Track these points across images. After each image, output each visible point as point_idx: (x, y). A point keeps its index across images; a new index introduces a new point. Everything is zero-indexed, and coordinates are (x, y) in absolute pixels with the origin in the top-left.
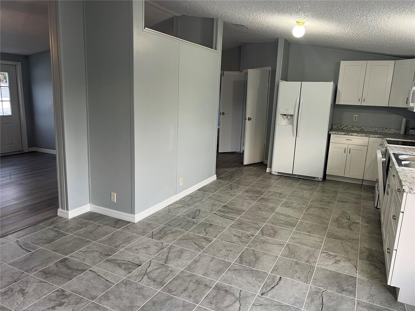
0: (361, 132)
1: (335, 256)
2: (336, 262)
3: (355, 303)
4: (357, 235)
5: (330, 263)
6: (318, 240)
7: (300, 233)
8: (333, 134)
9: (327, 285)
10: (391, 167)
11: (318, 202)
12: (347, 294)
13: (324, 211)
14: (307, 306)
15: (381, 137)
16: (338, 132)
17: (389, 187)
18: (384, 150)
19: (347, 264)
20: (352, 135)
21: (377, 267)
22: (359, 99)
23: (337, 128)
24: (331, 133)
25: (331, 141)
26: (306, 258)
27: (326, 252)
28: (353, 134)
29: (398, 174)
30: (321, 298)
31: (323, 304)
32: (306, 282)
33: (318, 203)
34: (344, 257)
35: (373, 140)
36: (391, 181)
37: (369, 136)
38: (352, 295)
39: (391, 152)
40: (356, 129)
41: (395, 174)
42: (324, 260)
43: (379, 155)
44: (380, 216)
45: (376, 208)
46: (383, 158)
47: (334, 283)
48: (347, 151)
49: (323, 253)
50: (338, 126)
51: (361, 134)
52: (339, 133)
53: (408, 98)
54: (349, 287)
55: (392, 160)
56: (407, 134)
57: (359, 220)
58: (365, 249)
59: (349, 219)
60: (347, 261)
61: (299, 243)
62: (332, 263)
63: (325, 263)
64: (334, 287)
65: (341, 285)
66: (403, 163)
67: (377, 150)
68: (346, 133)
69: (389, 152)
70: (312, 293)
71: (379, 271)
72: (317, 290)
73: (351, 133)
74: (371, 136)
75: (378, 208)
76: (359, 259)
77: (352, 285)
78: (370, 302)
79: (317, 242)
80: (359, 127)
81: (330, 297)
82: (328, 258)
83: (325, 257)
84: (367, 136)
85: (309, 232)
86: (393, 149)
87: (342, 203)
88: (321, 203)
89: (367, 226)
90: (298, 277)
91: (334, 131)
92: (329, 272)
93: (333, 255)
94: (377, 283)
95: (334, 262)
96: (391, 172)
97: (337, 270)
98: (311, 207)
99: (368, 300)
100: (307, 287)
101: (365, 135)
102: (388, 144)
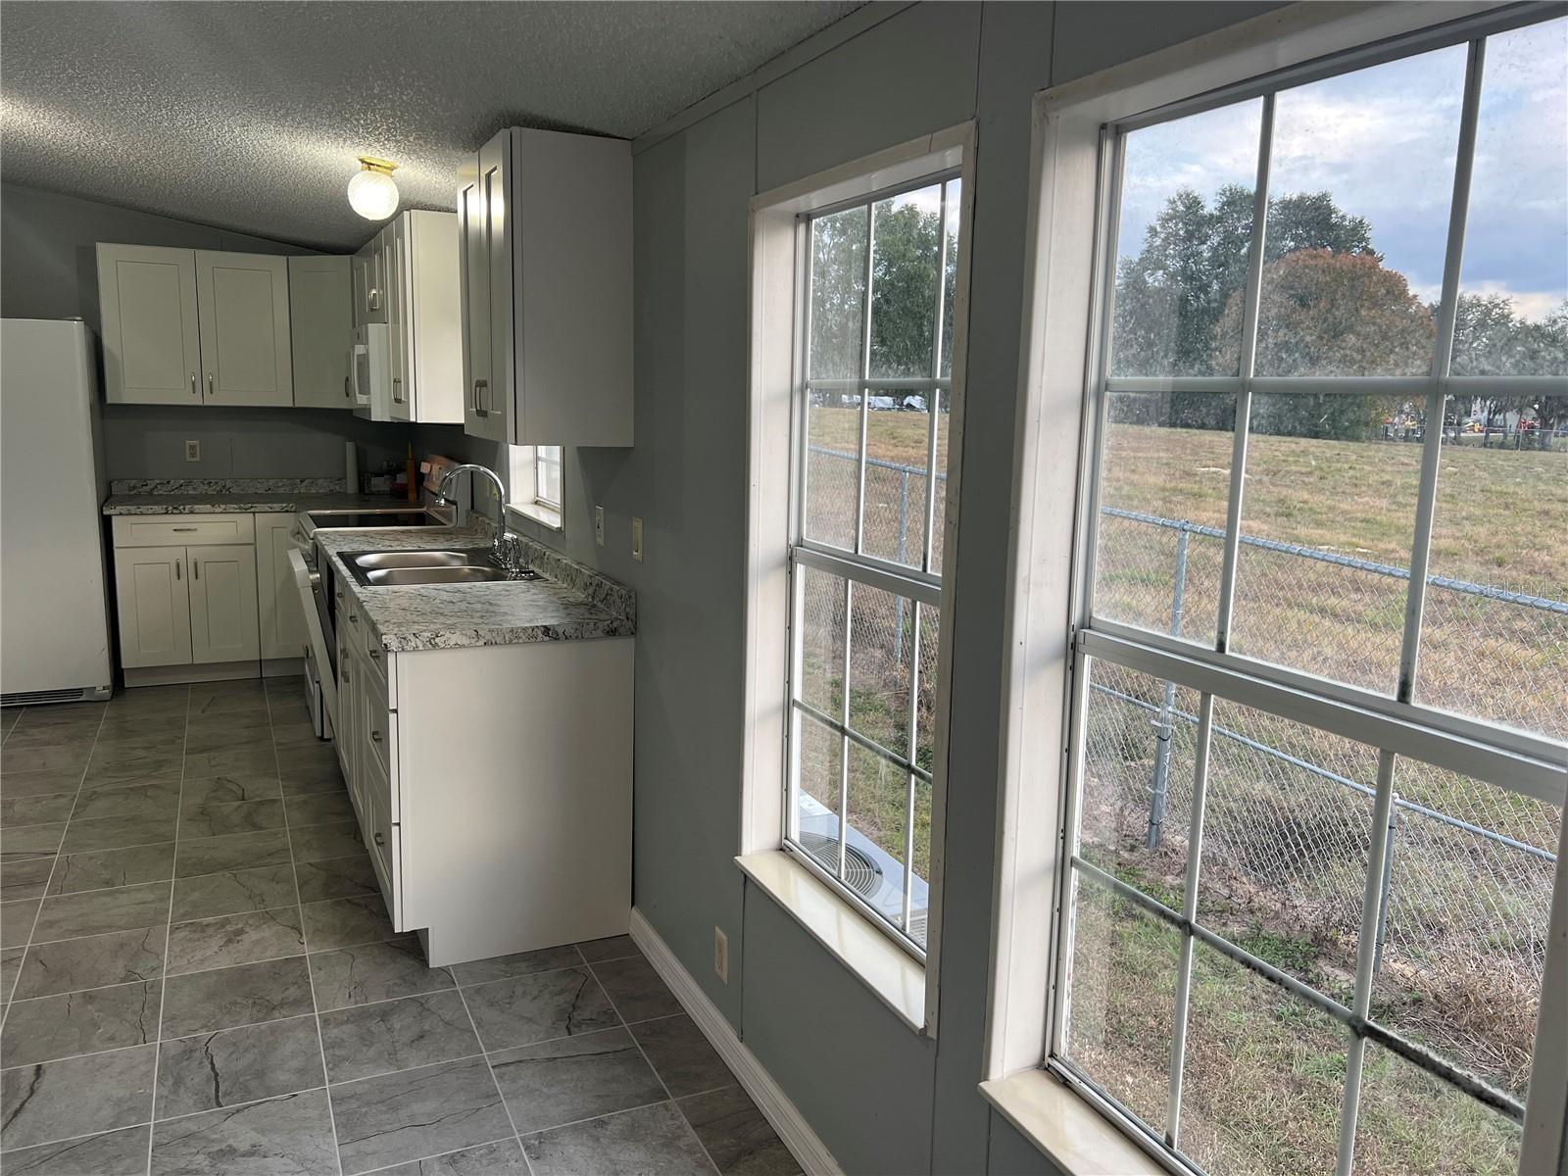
0: (222, 497)
1: (223, 924)
2: (230, 941)
3: (315, 1024)
4: (280, 836)
5: (209, 952)
6: (151, 897)
7: (70, 898)
8: (121, 514)
9: (218, 1017)
10: (341, 595)
11: (116, 775)
12: (284, 1012)
13: (146, 796)
14: (163, 1106)
15: (293, 509)
16: (138, 505)
17: (346, 656)
18: (308, 547)
19: (267, 932)
20: (192, 513)
21: (358, 905)
22: (193, 383)
23: (132, 493)
24: (112, 512)
25: (116, 543)
26: (120, 968)
27: (187, 925)
28: (197, 507)
29: (363, 606)
30: (207, 1063)
31: (217, 1075)
32: (141, 1040)
33: (117, 777)
34: (252, 916)
35: (268, 521)
36: (348, 638)
37: (252, 510)
38: (301, 1008)
39: (332, 551)
40: (203, 489)
41: (355, 612)
42: (189, 950)
43: (300, 566)
44: (336, 758)
45: (322, 738)
46: (311, 572)
47: (239, 1001)
48: (187, 571)
49: (179, 931)
50: (133, 483)
51: (223, 506)
52: (143, 509)
53: (347, 379)
54: (287, 993)
55: (338, 571)
56: (367, 491)
57: (276, 789)
58: (314, 870)
59: (243, 796)
60: (265, 923)
61: (76, 932)
62: (216, 949)
63: (192, 957)
64: (240, 1013)
65: (262, 998)
66: (371, 575)
67: (289, 552)
68: (170, 508)
69: (326, 552)
70: (171, 1061)
71: (365, 912)
72: (186, 1046)
73: (188, 507)
74: (260, 507)
75: (325, 737)
76: (302, 903)
77: (296, 983)
78: (356, 1003)
79: (149, 905)
80: (213, 481)
81: (235, 1044)
82: (199, 940)
83: (190, 940)
84: (245, 511)
85: (108, 883)
86: (336, 540)
87: (206, 755)
88: (127, 774)
89: (305, 802)
90: (108, 1036)
91: (121, 503)
92: (215, 978)
93: (214, 922)
94: (366, 946)
95: (222, 943)
96: (344, 608)
97: (238, 960)
98: (92, 797)
99: (353, 999)
100: (149, 1053)
101: (240, 508)
102: (319, 527)
